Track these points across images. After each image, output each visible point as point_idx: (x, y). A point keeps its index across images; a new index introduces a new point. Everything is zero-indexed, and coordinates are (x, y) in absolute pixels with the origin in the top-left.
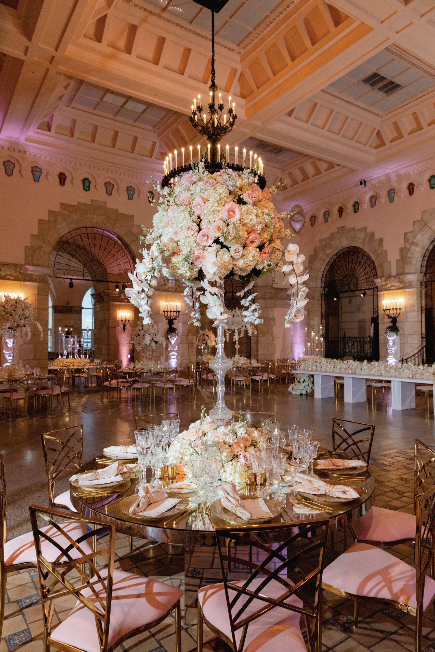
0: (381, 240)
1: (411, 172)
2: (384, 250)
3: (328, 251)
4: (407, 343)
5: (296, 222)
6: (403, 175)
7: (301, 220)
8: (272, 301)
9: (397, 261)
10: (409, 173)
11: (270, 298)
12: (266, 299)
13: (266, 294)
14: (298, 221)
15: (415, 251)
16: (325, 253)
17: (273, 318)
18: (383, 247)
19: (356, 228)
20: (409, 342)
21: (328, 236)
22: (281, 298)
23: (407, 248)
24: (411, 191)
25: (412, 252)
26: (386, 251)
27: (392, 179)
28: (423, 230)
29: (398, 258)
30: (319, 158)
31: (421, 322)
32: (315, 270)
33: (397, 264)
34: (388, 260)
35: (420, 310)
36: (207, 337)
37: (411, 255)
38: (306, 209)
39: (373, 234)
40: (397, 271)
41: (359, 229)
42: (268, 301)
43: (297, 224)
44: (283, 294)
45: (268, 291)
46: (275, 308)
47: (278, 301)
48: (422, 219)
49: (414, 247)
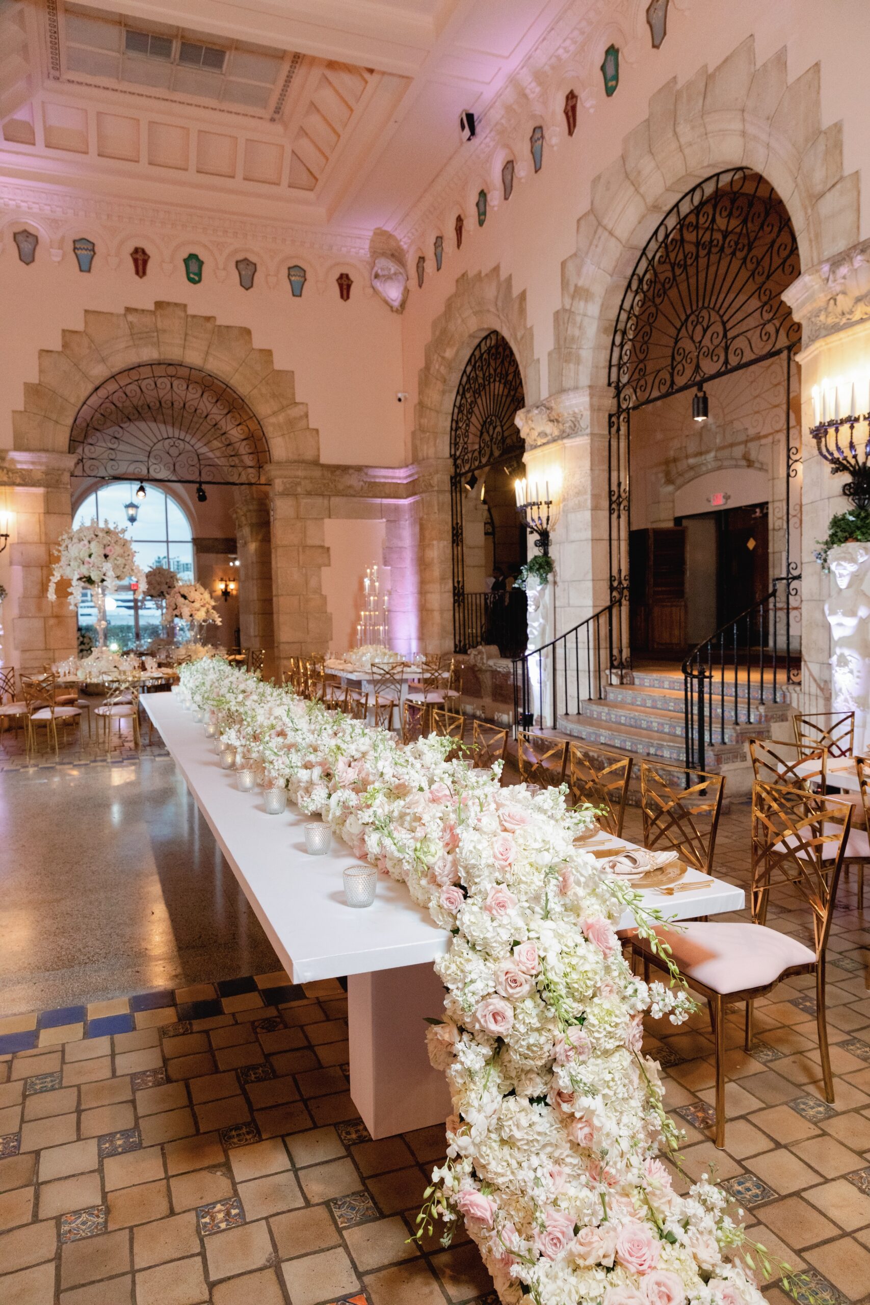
1: (561, 51)
3: (449, 353)
4: (569, 605)
6: (547, 68)
8: (319, 501)
10: (559, 58)
11: (309, 494)
12: (296, 495)
13: (299, 484)
16: (443, 358)
17: (322, 547)
20: (571, 602)
22: (347, 493)
24: (571, 120)
25: (578, 319)
27: (528, 91)
28: (595, 242)
30: (333, 58)
31: (610, 540)
32: (431, 409)
34: (536, 357)
35: (606, 504)
36: (182, 600)
37: (577, 333)
38: (404, 237)
42: (304, 501)
43: (389, 284)
44: (353, 480)
45: (300, 473)
46: (327, 521)
47: (335, 500)
49: (582, 304)
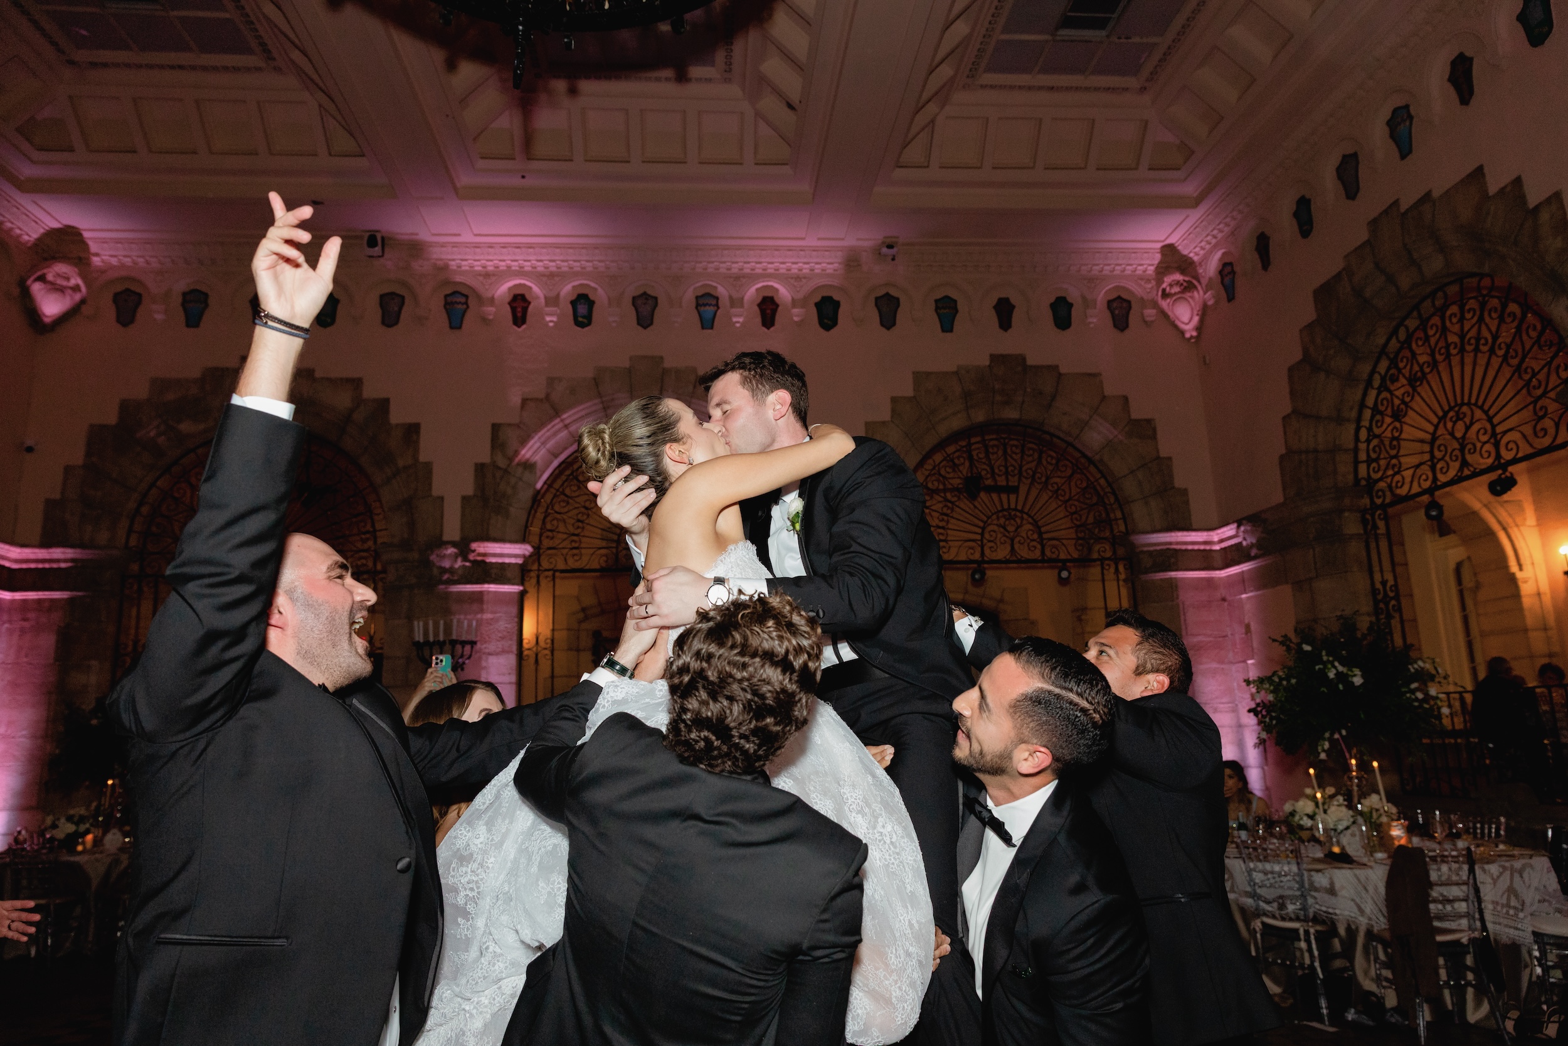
0: (412, 431)
2: (422, 458)
5: (49, 290)
7: (76, 288)
9: (465, 499)
14: (61, 290)
15: (520, 479)
18: (416, 451)
19: (318, 374)
21: (196, 373)
23: (500, 468)
26: (428, 467)
29: (469, 490)
33: (463, 508)
39: (383, 405)
40: (462, 529)
41: (329, 380)
48: (548, 396)
